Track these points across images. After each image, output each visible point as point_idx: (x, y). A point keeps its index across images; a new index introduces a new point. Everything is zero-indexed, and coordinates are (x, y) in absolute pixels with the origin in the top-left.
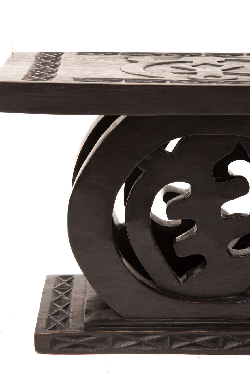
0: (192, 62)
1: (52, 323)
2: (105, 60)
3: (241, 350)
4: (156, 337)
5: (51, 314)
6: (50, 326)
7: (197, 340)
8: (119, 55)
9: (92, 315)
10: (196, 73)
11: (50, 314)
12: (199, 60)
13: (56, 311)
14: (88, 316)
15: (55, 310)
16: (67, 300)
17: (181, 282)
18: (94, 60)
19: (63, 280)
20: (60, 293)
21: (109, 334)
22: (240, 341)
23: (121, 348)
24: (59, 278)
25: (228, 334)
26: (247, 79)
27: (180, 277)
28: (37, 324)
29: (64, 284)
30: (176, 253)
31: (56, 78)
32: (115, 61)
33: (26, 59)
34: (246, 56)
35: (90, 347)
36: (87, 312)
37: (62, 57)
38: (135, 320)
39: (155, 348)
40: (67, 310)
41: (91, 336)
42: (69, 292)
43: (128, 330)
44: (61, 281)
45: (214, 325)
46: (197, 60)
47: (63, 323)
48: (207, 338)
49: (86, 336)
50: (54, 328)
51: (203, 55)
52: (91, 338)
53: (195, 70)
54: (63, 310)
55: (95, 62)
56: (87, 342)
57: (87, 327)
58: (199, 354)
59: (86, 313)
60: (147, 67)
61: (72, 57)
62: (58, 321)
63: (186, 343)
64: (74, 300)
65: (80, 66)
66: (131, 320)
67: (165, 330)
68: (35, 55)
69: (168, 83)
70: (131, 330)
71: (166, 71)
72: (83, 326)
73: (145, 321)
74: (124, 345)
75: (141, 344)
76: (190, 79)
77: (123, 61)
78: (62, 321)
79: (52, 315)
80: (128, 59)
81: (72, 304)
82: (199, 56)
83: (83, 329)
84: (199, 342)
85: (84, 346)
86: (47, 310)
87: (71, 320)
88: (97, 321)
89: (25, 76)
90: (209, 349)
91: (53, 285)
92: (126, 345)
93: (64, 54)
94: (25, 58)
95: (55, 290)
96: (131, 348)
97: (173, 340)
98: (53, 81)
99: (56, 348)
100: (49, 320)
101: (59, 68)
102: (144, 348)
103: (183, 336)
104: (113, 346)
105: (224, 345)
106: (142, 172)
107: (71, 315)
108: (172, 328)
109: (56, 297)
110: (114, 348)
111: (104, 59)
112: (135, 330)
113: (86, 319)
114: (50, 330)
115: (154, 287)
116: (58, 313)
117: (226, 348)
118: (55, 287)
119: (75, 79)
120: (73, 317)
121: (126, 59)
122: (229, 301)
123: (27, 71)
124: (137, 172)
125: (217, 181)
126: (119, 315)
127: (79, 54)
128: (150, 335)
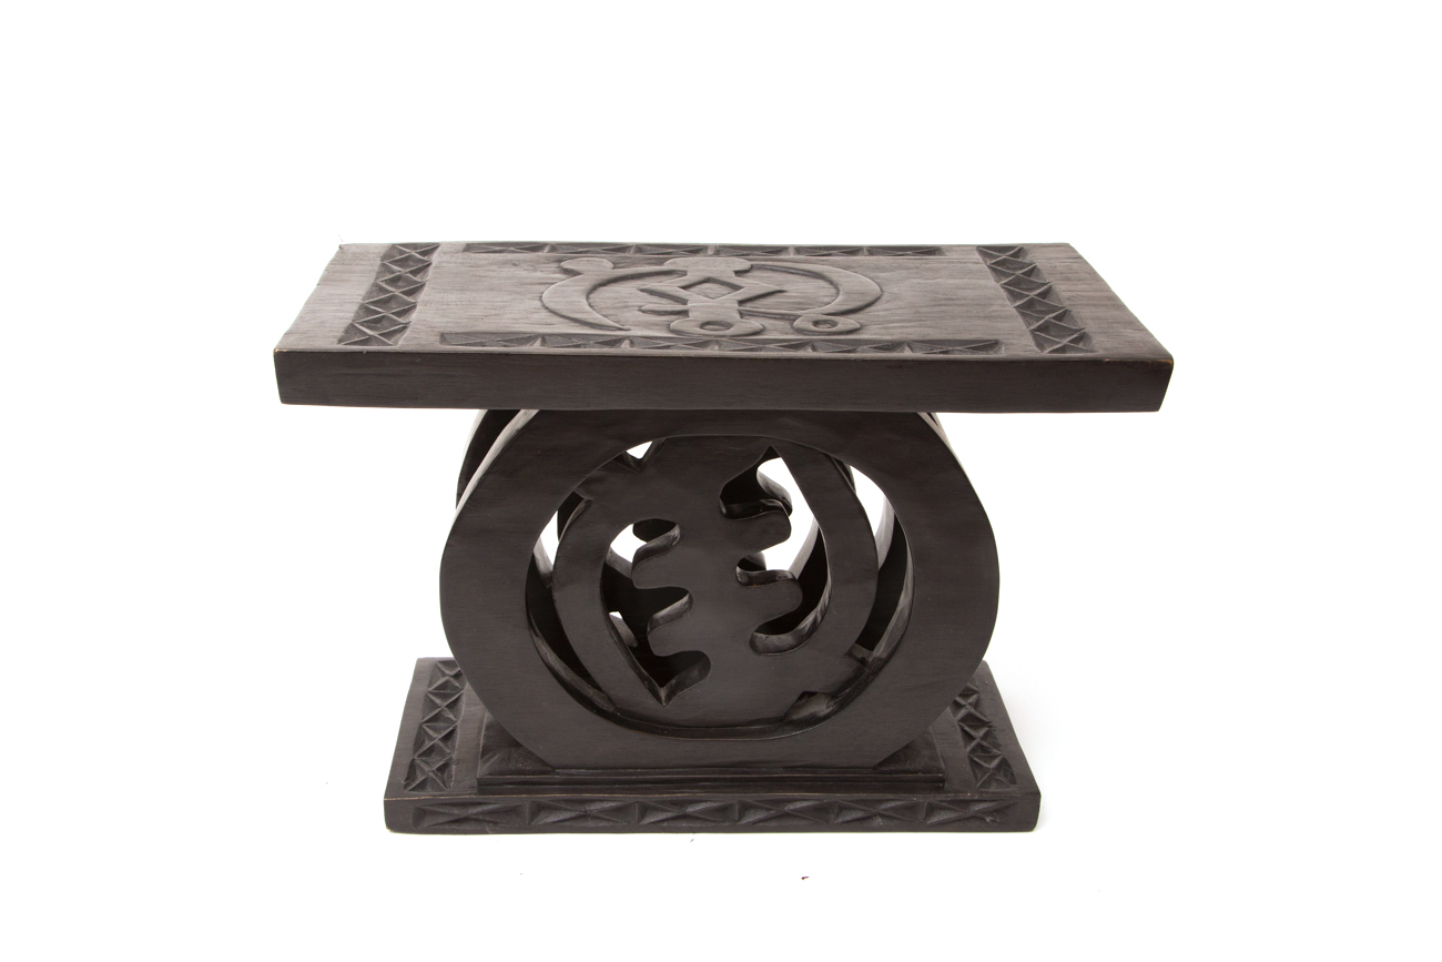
0: (684, 273)
1: (418, 773)
2: (514, 268)
3: (773, 824)
4: (613, 804)
5: (418, 753)
6: (414, 780)
7: (690, 809)
8: (544, 253)
9: (493, 760)
10: (684, 313)
11: (415, 751)
12: (701, 267)
13: (428, 744)
14: (487, 761)
15: (427, 742)
16: (450, 719)
17: (663, 698)
18: (494, 267)
19: (447, 672)
20: (438, 701)
21: (524, 800)
22: (771, 810)
23: (546, 824)
24: (440, 665)
25: (750, 797)
26: (782, 333)
27: (662, 685)
28: (390, 777)
29: (447, 682)
30: (652, 649)
31: (408, 333)
32: (535, 270)
33: (363, 268)
34: (792, 256)
35: (489, 822)
36: (486, 751)
37: (435, 258)
38: (573, 771)
39: (611, 824)
40: (449, 743)
41: (490, 803)
42: (457, 700)
43: (561, 791)
44: (444, 674)
45: (724, 779)
46: (696, 267)
47: (439, 774)
48: (708, 805)
49: (480, 804)
50: (422, 786)
51: (710, 252)
52: (490, 807)
53: (684, 302)
54: (441, 744)
55: (494, 274)
56: (483, 813)
57: (484, 786)
58: (694, 832)
59: (483, 755)
60: (595, 288)
61: (454, 259)
62: (428, 769)
63: (669, 815)
64: (463, 721)
65: (462, 290)
66: (566, 771)
67: (631, 791)
68: (383, 251)
69: (625, 348)
70: (567, 791)
71: (630, 304)
72: (475, 783)
73: (593, 774)
74: (553, 818)
75: (585, 816)
76: (673, 331)
77: (549, 272)
78: (437, 769)
79: (420, 756)
80: (562, 264)
81: (458, 731)
82: (702, 254)
83: (475, 791)
84: (694, 812)
85: (477, 820)
86: (411, 745)
87: (454, 767)
88: (501, 773)
89: (348, 327)
90: (712, 824)
91: (427, 682)
92: (556, 819)
93: (439, 249)
94: (362, 262)
95: (430, 695)
96: (566, 823)
97: (645, 810)
98: (401, 343)
99: (425, 824)
100: (412, 767)
101: (422, 296)
102: (591, 824)
103: (663, 802)
104: (532, 820)
105: (741, 817)
106: (582, 499)
107: (454, 756)
108: (644, 786)
109: (431, 711)
110: (533, 823)
111: (515, 265)
112: (574, 791)
113: (482, 770)
114: (413, 789)
115: (611, 709)
116: (431, 750)
117: (744, 821)
118: (431, 689)
119: (443, 337)
120: (458, 762)
121: (556, 265)
122: (751, 734)
123: (357, 306)
124: (573, 501)
125: (730, 515)
126: (542, 762)
127: (470, 247)
128: (602, 801)
